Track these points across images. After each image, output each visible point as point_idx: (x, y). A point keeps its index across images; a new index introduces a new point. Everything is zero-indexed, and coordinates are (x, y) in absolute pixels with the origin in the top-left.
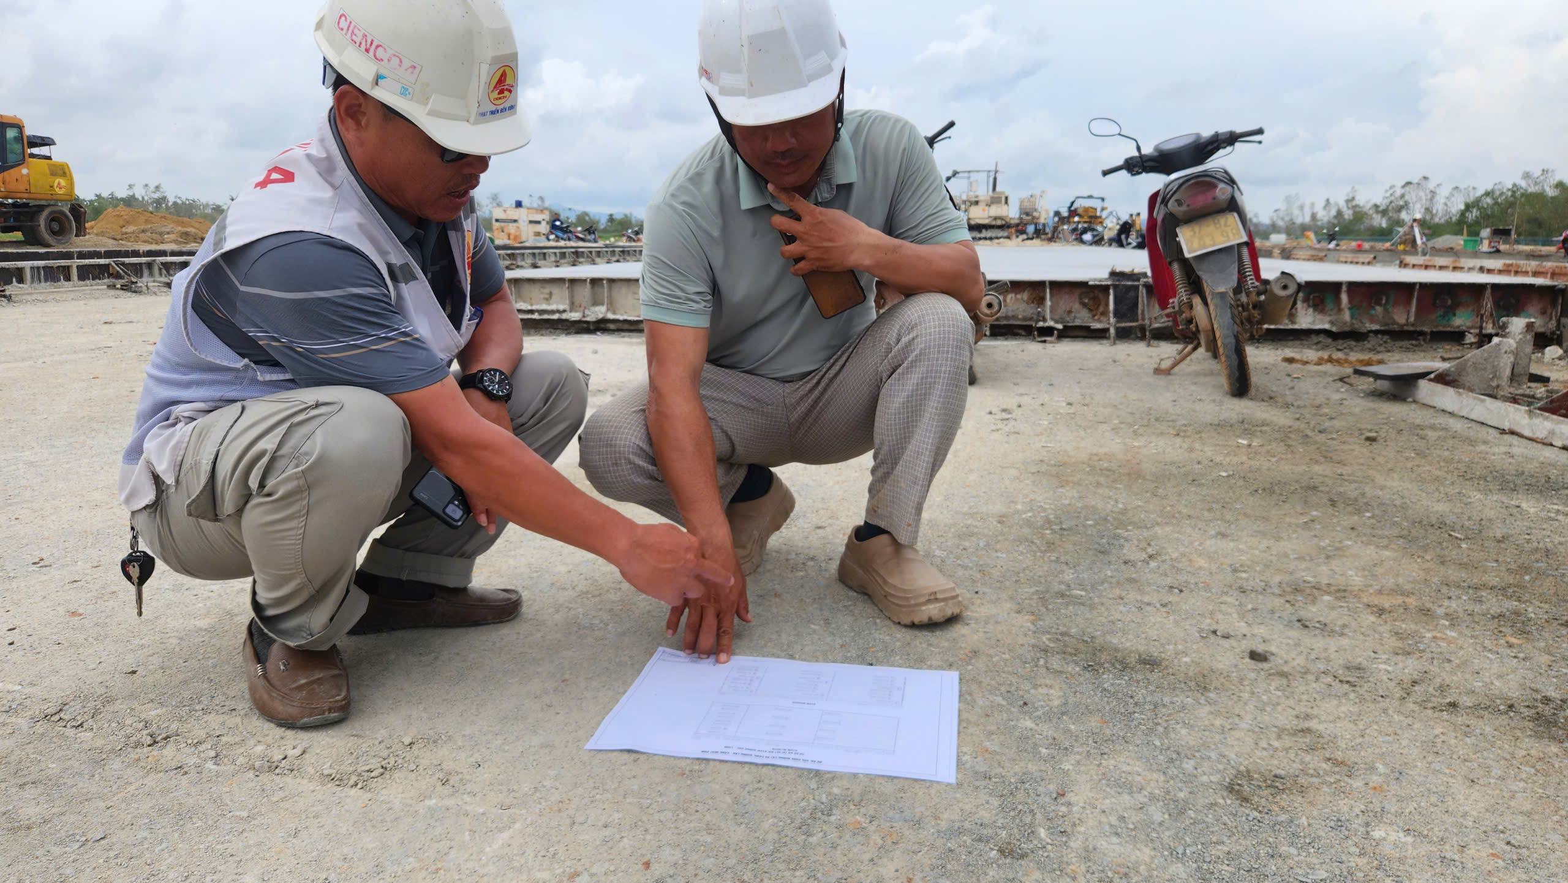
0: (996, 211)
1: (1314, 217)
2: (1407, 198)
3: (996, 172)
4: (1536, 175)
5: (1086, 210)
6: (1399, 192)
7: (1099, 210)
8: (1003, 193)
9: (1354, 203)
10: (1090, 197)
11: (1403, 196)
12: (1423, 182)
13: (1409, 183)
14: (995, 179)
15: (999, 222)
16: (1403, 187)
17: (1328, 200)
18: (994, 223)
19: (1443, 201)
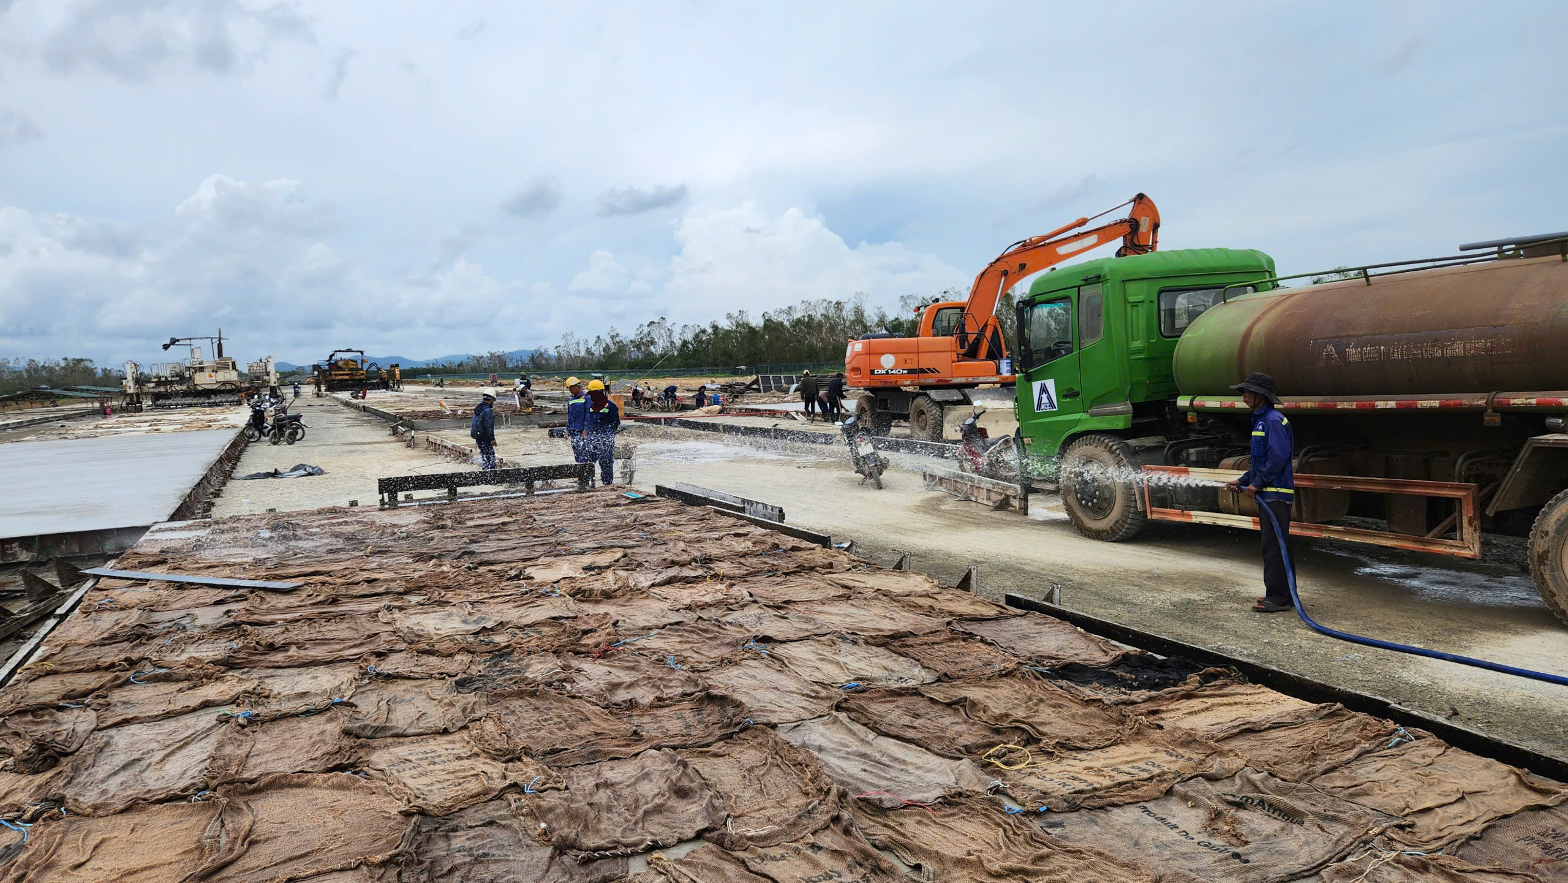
0: (222, 376)
1: (588, 351)
2: (653, 334)
3: (220, 339)
4: (735, 315)
5: (347, 362)
6: (646, 331)
7: (359, 362)
8: (230, 359)
9: (618, 339)
10: (349, 350)
11: (649, 333)
12: (662, 322)
13: (652, 323)
14: (220, 346)
15: (229, 387)
16: (648, 326)
17: (598, 337)
18: (223, 388)
19: (678, 336)
